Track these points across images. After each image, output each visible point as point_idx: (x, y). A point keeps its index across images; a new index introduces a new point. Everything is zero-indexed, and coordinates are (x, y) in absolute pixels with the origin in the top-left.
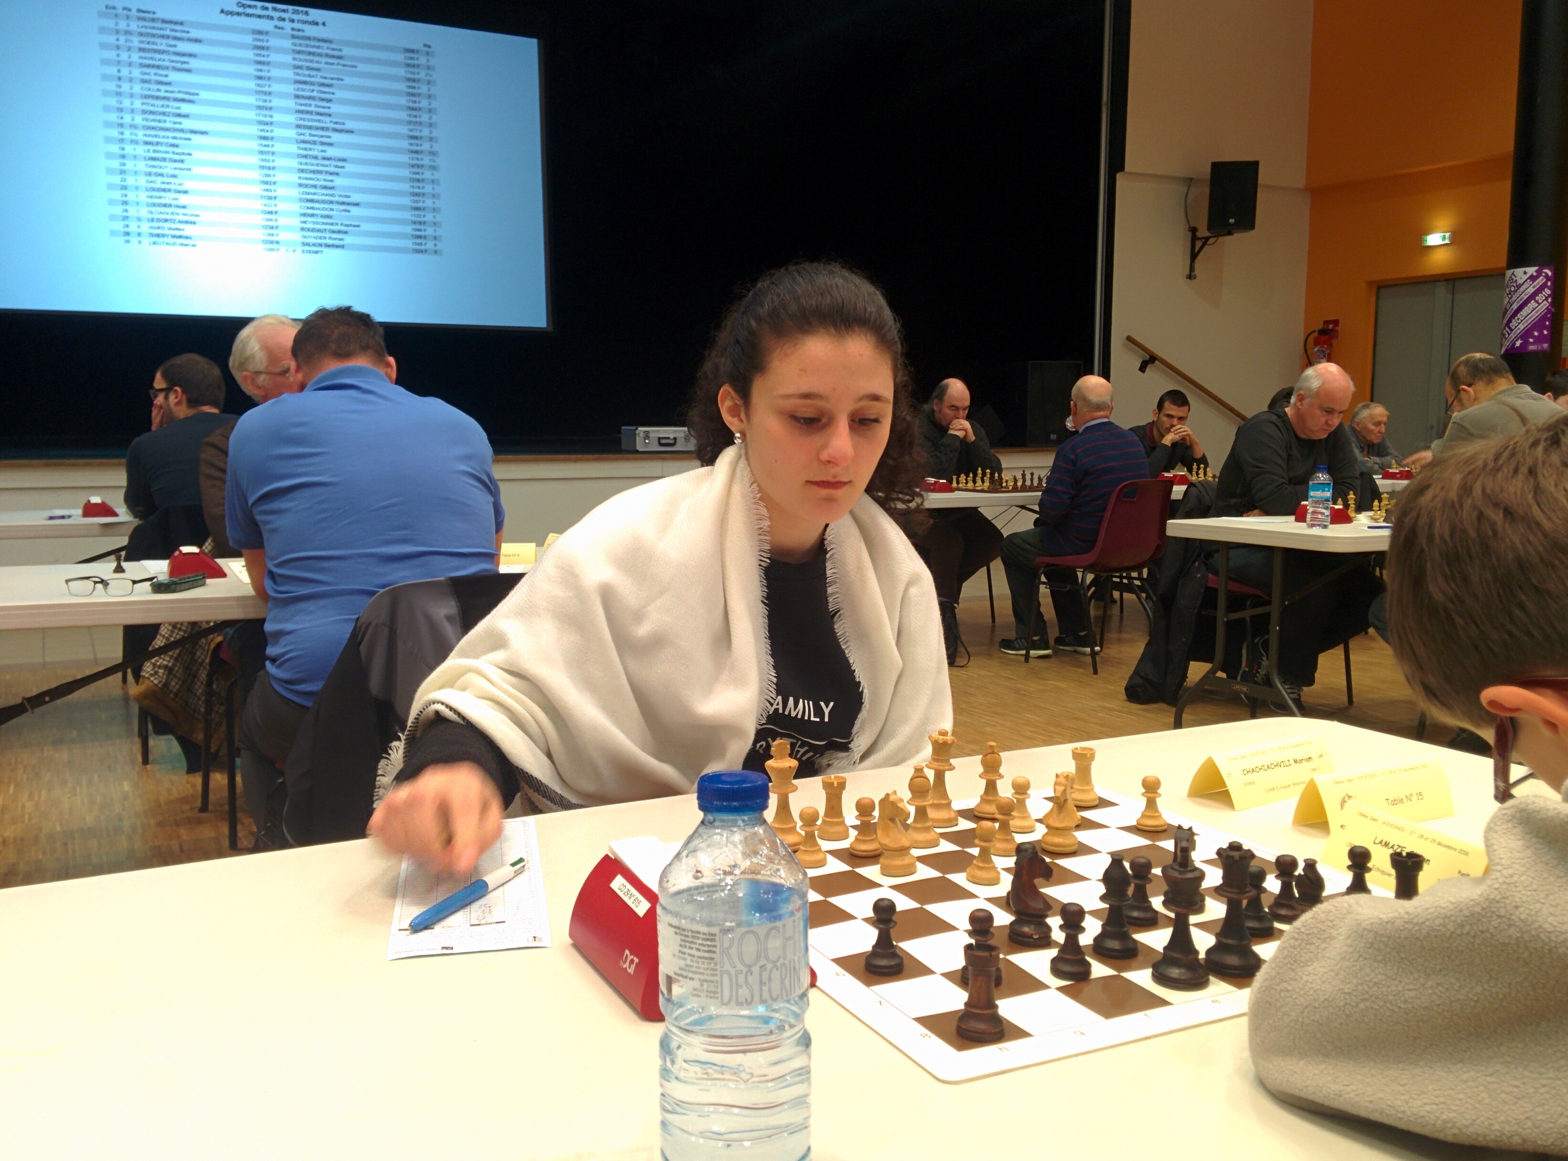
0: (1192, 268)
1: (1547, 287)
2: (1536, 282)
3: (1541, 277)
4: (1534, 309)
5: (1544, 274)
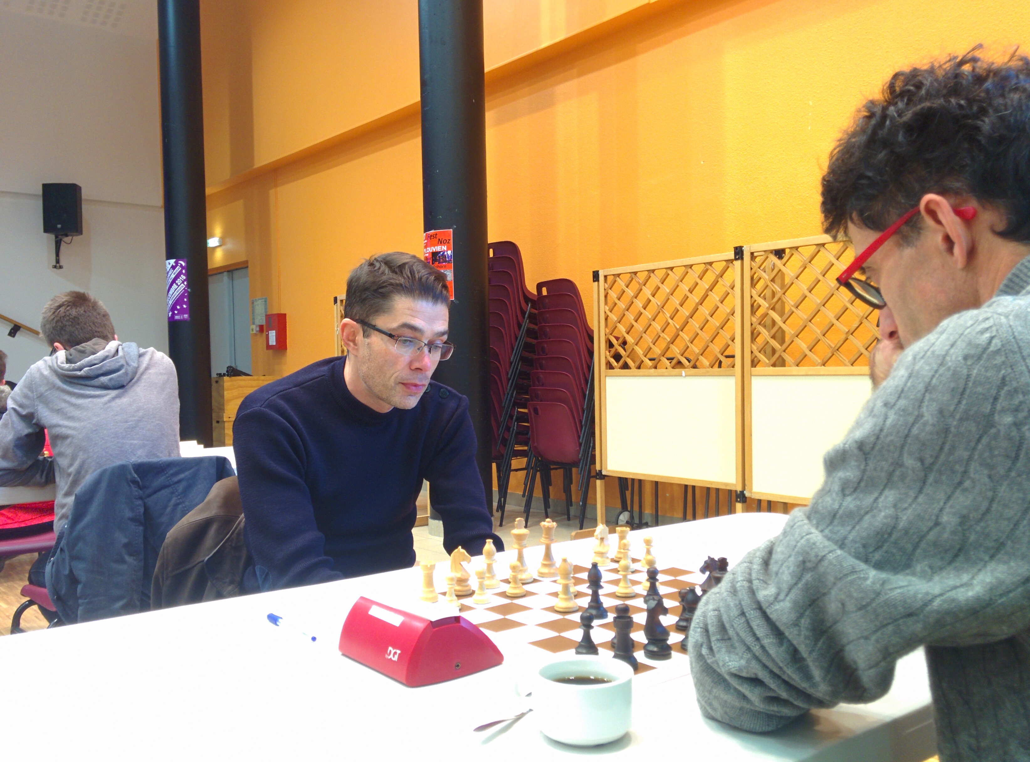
0: (58, 261)
1: (182, 273)
2: (175, 271)
3: (178, 267)
4: (176, 290)
5: (179, 265)
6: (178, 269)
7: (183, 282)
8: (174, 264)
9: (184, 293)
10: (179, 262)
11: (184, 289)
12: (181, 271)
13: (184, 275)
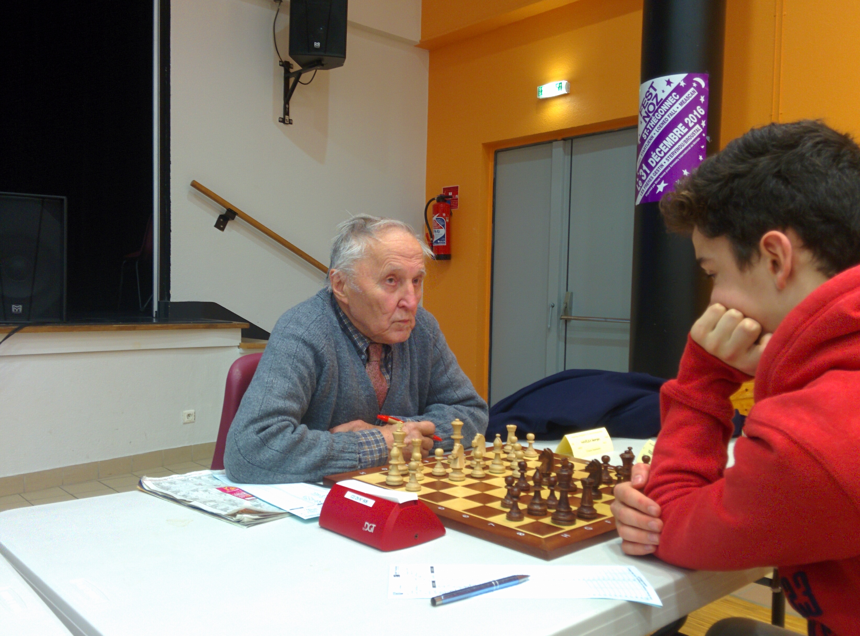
0: (286, 112)
1: (699, 103)
2: (684, 97)
3: (692, 89)
4: (683, 136)
5: (695, 85)
6: (691, 94)
7: (699, 122)
8: (683, 84)
9: (700, 143)
10: (696, 79)
11: (700, 135)
12: (697, 97)
13: (703, 106)
